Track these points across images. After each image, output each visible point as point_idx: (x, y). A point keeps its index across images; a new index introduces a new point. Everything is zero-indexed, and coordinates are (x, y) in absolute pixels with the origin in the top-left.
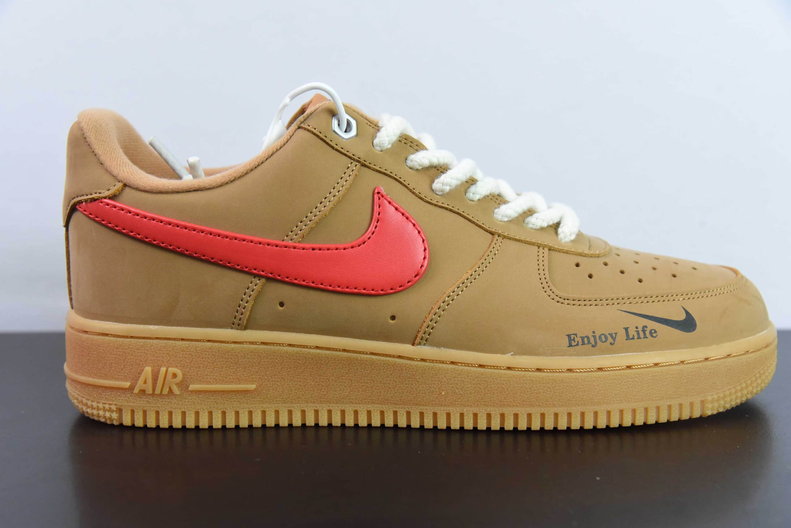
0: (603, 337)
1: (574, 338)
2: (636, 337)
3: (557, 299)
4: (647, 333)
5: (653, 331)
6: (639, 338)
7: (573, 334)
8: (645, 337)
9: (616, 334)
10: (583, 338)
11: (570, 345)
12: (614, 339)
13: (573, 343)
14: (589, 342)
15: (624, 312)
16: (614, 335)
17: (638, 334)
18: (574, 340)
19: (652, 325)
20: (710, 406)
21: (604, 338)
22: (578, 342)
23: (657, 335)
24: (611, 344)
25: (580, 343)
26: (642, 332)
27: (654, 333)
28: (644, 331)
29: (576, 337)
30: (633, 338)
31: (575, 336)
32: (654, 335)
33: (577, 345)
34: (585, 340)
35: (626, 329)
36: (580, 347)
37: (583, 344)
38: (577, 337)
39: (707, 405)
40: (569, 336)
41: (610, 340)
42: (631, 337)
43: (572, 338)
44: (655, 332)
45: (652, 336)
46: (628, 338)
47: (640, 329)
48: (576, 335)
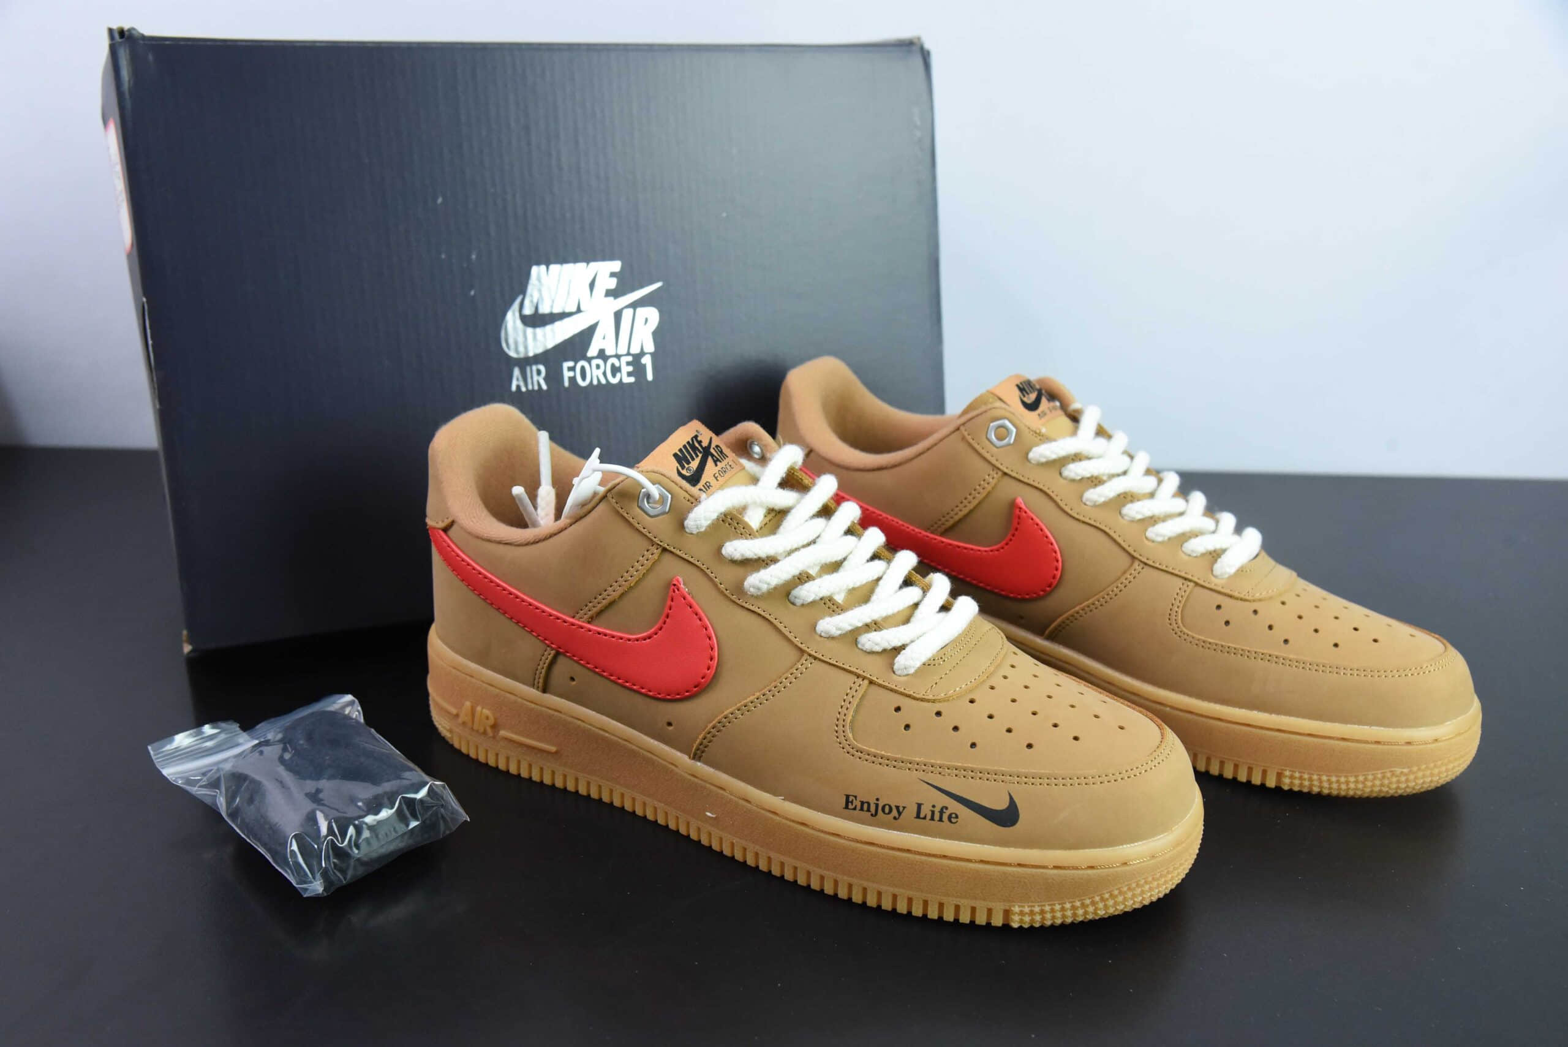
0: (887, 807)
1: (853, 800)
2: (929, 817)
3: (848, 748)
4: (945, 817)
5: (954, 816)
6: (932, 819)
7: (853, 796)
8: (941, 820)
9: (904, 808)
10: (862, 803)
11: (847, 807)
12: (900, 813)
13: (850, 806)
14: (869, 810)
15: (925, 784)
16: (901, 809)
17: (933, 813)
18: (852, 802)
19: (954, 806)
20: (1016, 918)
21: (887, 809)
22: (856, 806)
23: (957, 822)
24: (895, 818)
25: (859, 807)
26: (939, 814)
27: (954, 818)
28: (941, 812)
29: (854, 801)
30: (925, 818)
31: (854, 799)
32: (953, 820)
33: (855, 809)
34: (864, 806)
35: (919, 806)
36: (857, 812)
37: (862, 809)
38: (856, 799)
39: (1013, 917)
40: (848, 797)
41: (895, 813)
42: (922, 815)
43: (850, 800)
44: (957, 817)
45: (950, 821)
46: (918, 816)
47: (937, 810)
48: (856, 797)
